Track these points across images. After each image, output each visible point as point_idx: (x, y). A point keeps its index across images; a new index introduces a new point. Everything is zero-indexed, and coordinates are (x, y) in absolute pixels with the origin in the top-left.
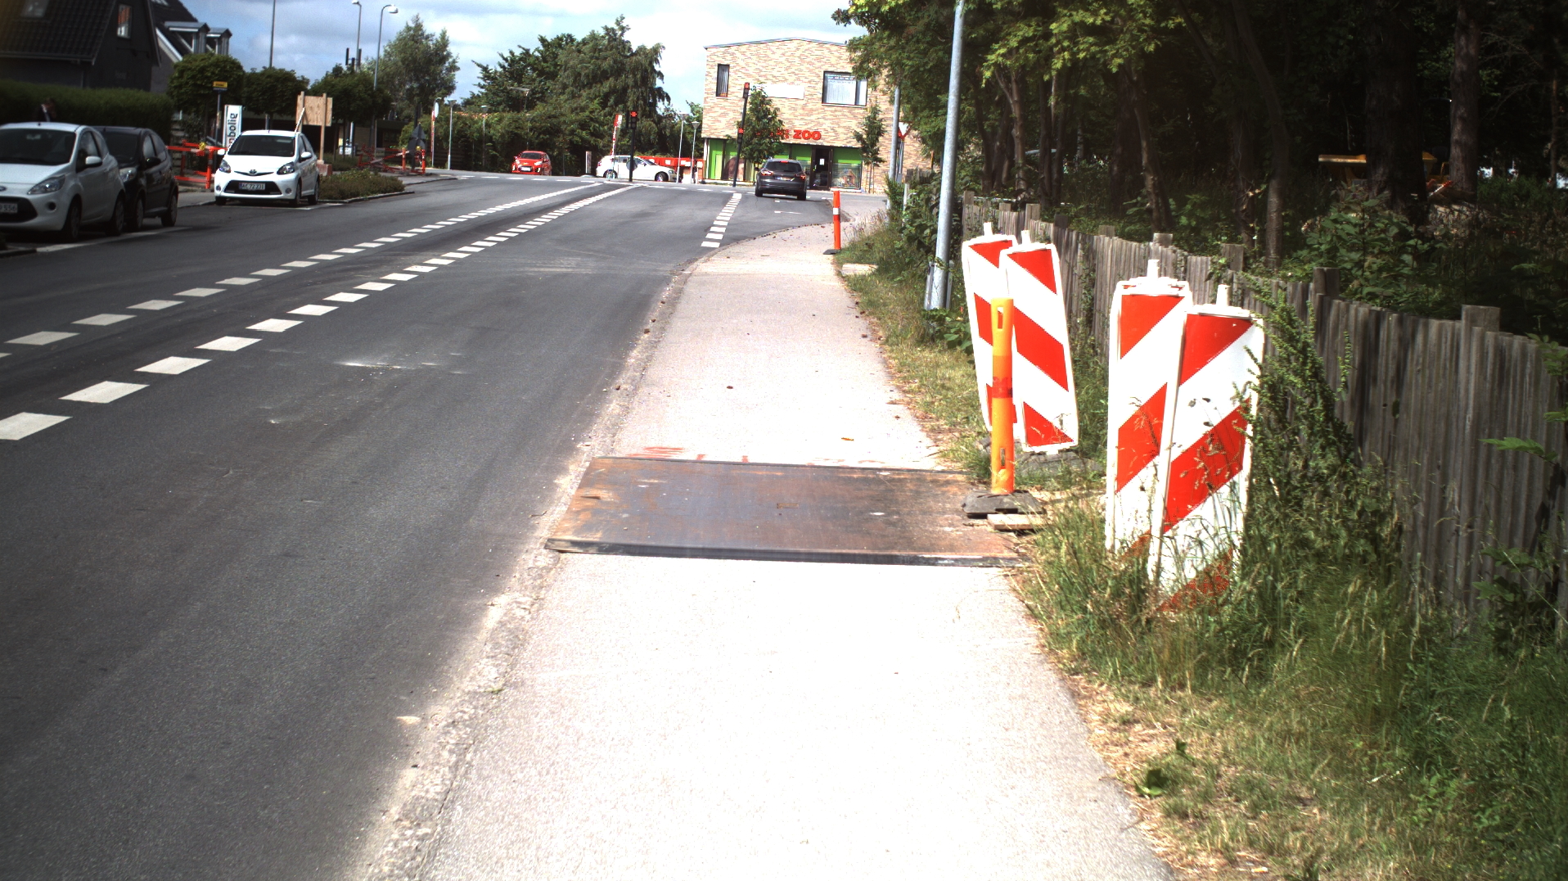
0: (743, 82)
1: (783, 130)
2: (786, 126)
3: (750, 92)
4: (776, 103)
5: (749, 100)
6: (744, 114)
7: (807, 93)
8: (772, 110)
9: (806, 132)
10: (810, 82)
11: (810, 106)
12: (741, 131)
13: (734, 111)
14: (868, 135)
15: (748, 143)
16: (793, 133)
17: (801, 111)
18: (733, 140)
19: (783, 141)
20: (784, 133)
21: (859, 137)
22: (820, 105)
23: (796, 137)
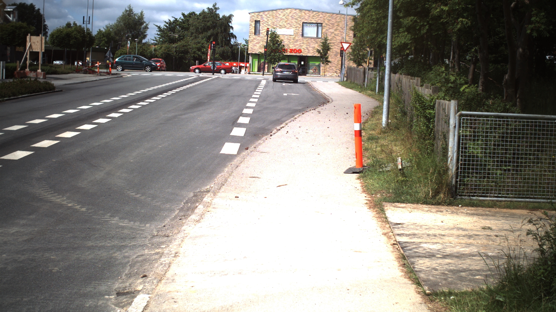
0: (266, 28)
1: (285, 49)
2: (286, 47)
3: (269, 32)
4: (281, 38)
5: (269, 36)
6: (267, 42)
7: (295, 32)
8: (280, 41)
9: (295, 50)
10: (296, 27)
11: (297, 38)
12: (266, 50)
13: (263, 41)
14: (323, 50)
15: (269, 55)
16: (289, 50)
17: (293, 41)
18: (262, 54)
19: (285, 54)
20: (285, 51)
21: (319, 51)
22: (301, 37)
23: (291, 52)
